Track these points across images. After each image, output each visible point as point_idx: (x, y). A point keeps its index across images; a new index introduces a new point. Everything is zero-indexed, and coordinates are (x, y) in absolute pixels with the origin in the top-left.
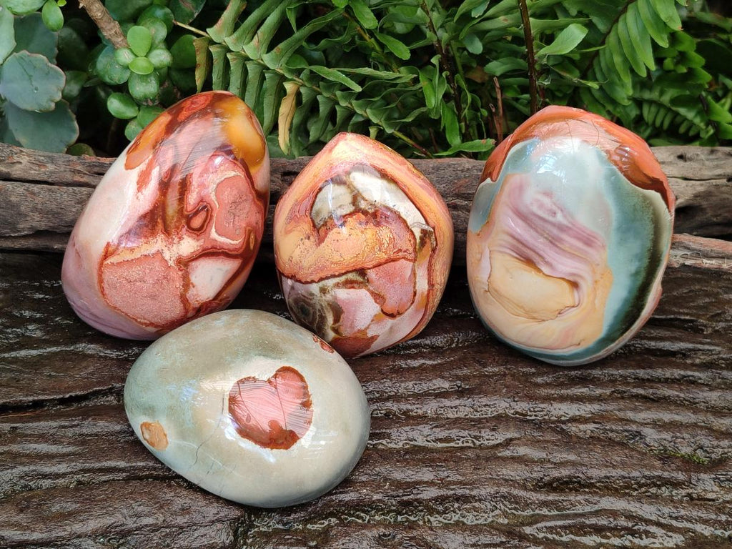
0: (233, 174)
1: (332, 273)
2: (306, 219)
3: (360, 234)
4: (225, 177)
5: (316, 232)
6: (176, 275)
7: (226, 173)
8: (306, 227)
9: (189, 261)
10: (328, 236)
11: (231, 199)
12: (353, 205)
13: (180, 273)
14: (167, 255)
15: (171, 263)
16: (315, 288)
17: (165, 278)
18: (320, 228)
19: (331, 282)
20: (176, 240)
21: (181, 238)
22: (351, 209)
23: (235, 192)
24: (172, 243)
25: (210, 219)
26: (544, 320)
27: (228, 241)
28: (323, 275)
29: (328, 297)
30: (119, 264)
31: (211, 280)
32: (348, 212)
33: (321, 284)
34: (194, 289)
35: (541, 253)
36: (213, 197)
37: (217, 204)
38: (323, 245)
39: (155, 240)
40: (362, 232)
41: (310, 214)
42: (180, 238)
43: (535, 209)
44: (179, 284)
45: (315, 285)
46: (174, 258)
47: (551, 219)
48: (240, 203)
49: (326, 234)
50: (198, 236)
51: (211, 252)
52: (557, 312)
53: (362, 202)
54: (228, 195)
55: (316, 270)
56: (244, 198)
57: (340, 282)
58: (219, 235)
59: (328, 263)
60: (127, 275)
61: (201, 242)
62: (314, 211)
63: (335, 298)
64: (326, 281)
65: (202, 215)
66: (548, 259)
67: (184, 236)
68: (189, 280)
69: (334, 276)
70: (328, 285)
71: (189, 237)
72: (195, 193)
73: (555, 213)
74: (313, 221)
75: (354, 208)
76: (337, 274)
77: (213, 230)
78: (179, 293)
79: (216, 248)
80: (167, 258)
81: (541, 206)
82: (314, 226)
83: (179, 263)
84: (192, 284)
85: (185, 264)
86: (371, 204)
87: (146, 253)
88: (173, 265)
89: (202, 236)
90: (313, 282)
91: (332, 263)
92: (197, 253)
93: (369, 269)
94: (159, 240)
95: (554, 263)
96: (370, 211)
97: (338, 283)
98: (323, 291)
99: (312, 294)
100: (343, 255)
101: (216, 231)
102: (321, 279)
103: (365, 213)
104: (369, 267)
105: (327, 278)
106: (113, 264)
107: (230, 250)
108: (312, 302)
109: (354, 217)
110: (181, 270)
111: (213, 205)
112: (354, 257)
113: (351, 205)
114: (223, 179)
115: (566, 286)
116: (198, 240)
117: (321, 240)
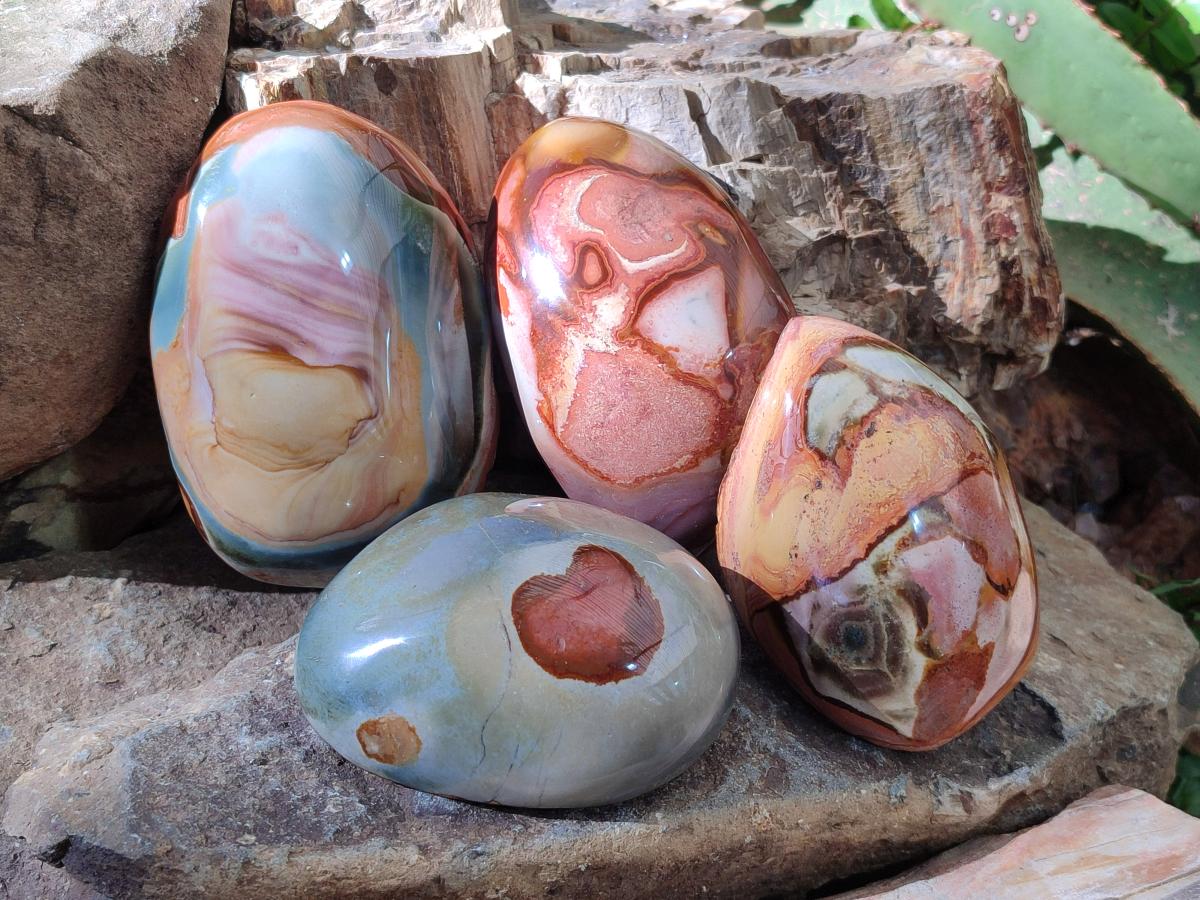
0: (586, 184)
1: (885, 525)
2: (802, 455)
3: (905, 436)
4: (581, 194)
5: (830, 464)
6: (636, 356)
7: (577, 190)
8: (808, 469)
9: (633, 325)
10: (856, 459)
11: (614, 210)
12: (875, 394)
13: (637, 349)
14: (598, 345)
15: (613, 349)
16: (864, 574)
17: (627, 373)
18: (835, 453)
19: (888, 545)
20: (589, 317)
21: (593, 309)
22: (873, 400)
23: (611, 198)
24: (589, 326)
25: (607, 255)
26: (328, 462)
27: (664, 258)
28: (870, 538)
29: (895, 576)
30: (570, 416)
31: (694, 322)
32: (872, 407)
33: (873, 558)
34: (681, 353)
35: (291, 326)
36: (584, 228)
37: (598, 231)
38: (851, 481)
39: (569, 344)
40: (907, 432)
41: (807, 441)
42: (591, 310)
43: (263, 250)
44: (652, 364)
45: (861, 566)
46: (610, 339)
47: (291, 259)
48: (634, 205)
49: (850, 458)
50: (610, 286)
51: (652, 290)
52: (347, 436)
53: (885, 385)
54: (606, 209)
55: (854, 537)
56: (634, 196)
57: (906, 536)
58: (641, 260)
59: (872, 510)
60: (591, 420)
61: (623, 289)
62: (812, 434)
63: (907, 572)
64: (881, 546)
65: (591, 258)
66: (306, 335)
67: (594, 303)
68: (661, 347)
69: (891, 530)
70: (886, 551)
71: (600, 297)
72: (559, 246)
73: (296, 248)
74: (817, 451)
75: (877, 398)
76: (895, 522)
77: (625, 262)
78: (667, 376)
79: (653, 280)
80: (602, 347)
81: (271, 241)
82: (822, 457)
83: (622, 338)
84: (670, 348)
85: (631, 332)
86: (900, 387)
87: (576, 370)
88: (617, 349)
89: (617, 281)
90: (855, 562)
91: (879, 506)
92: (632, 306)
93: (944, 494)
94: (573, 338)
95: (318, 340)
96: (903, 396)
97: (903, 539)
98: (881, 569)
99: (862, 590)
100: (893, 482)
101: (631, 260)
102: (871, 547)
103: (896, 400)
104: (942, 490)
105: (881, 539)
106: (565, 426)
107: (679, 267)
108: (866, 606)
109: (884, 411)
110: (635, 345)
111: (594, 237)
112: (913, 478)
113: (871, 395)
114: (578, 199)
115: (348, 379)
116: (616, 291)
117: (845, 474)
